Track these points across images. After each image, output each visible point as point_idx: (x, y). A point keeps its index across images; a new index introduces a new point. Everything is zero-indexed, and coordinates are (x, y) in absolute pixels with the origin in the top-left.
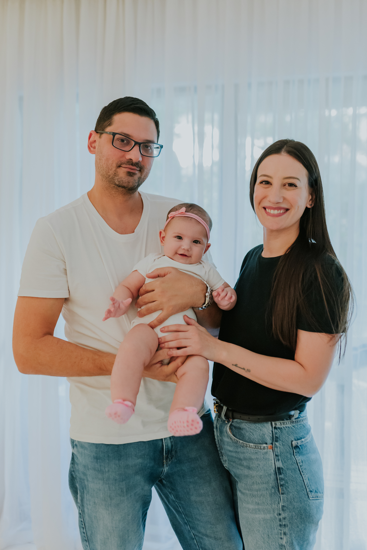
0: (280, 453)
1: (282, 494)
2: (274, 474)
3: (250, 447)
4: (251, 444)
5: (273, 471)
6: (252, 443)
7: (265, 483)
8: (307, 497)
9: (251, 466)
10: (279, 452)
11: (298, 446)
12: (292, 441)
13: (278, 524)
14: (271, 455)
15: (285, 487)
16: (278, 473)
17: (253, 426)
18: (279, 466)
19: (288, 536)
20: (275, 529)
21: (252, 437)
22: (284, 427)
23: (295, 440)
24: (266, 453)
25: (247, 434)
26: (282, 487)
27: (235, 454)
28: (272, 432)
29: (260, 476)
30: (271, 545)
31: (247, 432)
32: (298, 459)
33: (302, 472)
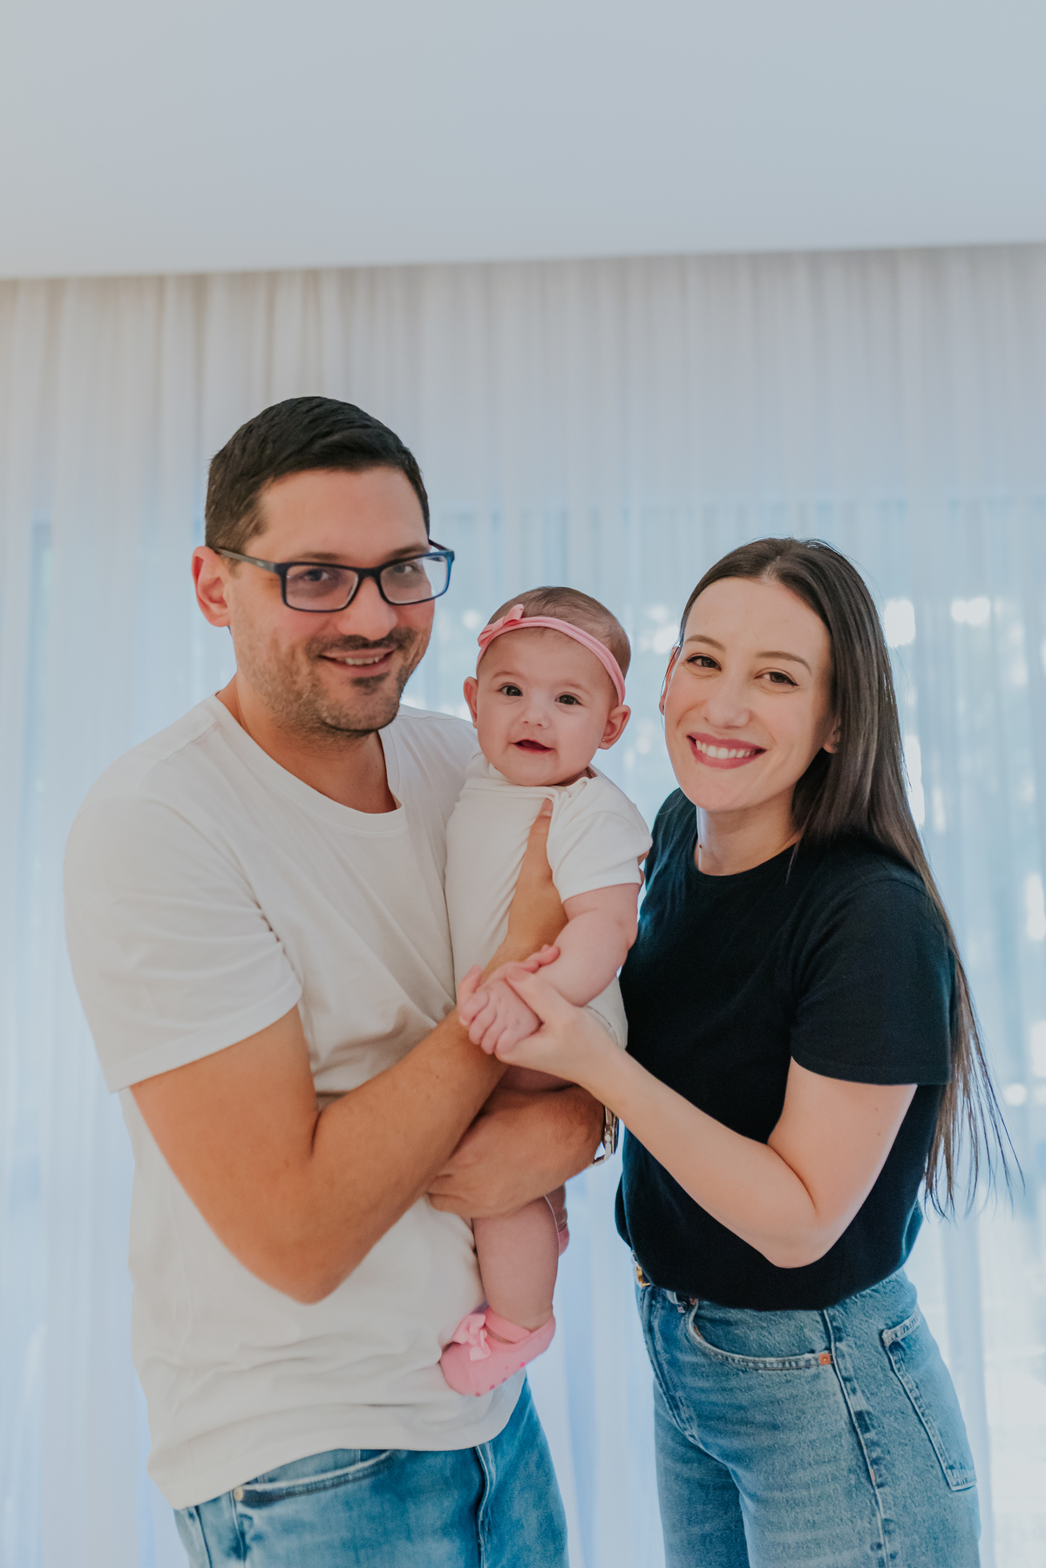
0: (855, 1371)
1: (880, 1486)
2: (850, 1432)
3: (765, 1368)
4: (768, 1360)
5: (846, 1423)
6: (772, 1356)
7: (826, 1460)
8: (943, 1484)
9: (780, 1419)
10: (851, 1370)
11: (898, 1343)
12: (881, 1333)
14: (831, 1382)
15: (885, 1466)
16: (860, 1426)
18: (858, 1409)
21: (769, 1340)
23: (889, 1327)
24: (817, 1377)
25: (753, 1336)
26: (875, 1467)
27: (720, 1396)
31: (752, 1329)
32: (905, 1379)
33: (923, 1414)
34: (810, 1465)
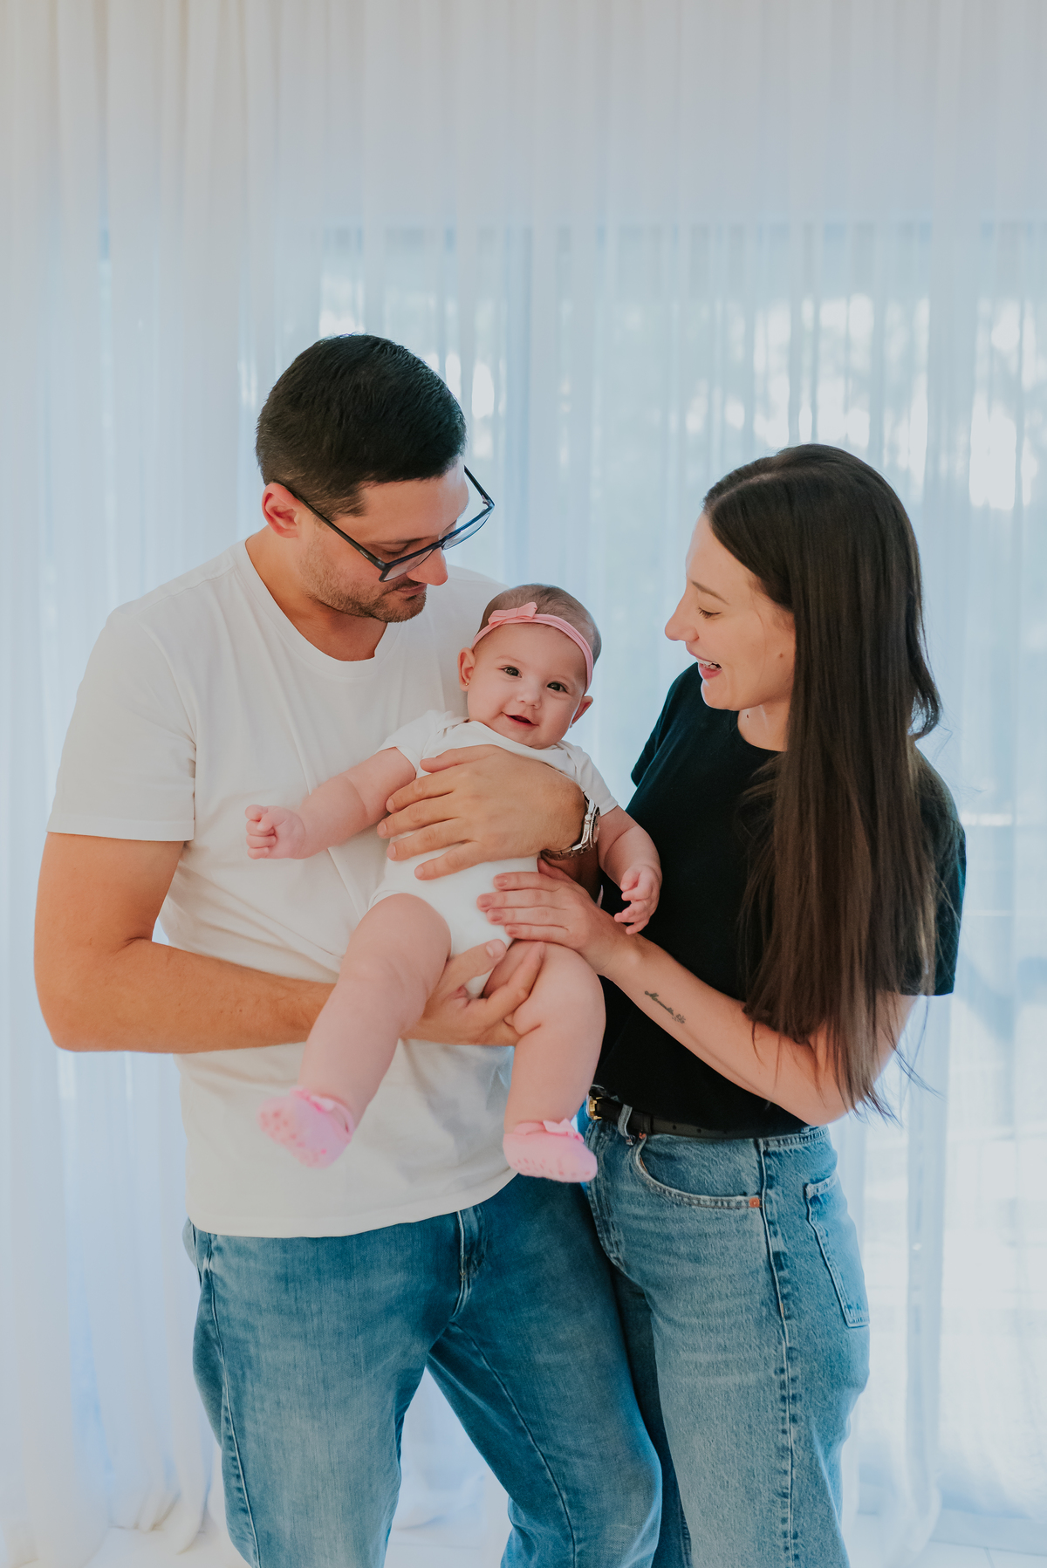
0: (779, 1217)
1: (788, 1318)
2: (766, 1269)
3: (699, 1204)
4: (702, 1197)
5: (765, 1261)
6: (708, 1194)
7: (743, 1293)
8: (841, 1321)
9: (704, 1252)
10: (777, 1215)
11: (818, 1198)
12: (805, 1185)
13: (778, 1396)
14: (758, 1224)
15: (793, 1301)
16: (776, 1265)
17: (709, 1151)
18: (777, 1249)
19: (803, 1424)
20: (769, 1410)
21: (708, 1178)
22: (786, 1152)
23: (813, 1182)
25: (694, 1172)
26: (785, 1301)
27: (651, 1224)
28: (760, 1163)
29: (730, 1276)
30: (755, 1448)
31: (693, 1166)
32: (818, 1227)
33: (828, 1259)
34: (727, 1297)
